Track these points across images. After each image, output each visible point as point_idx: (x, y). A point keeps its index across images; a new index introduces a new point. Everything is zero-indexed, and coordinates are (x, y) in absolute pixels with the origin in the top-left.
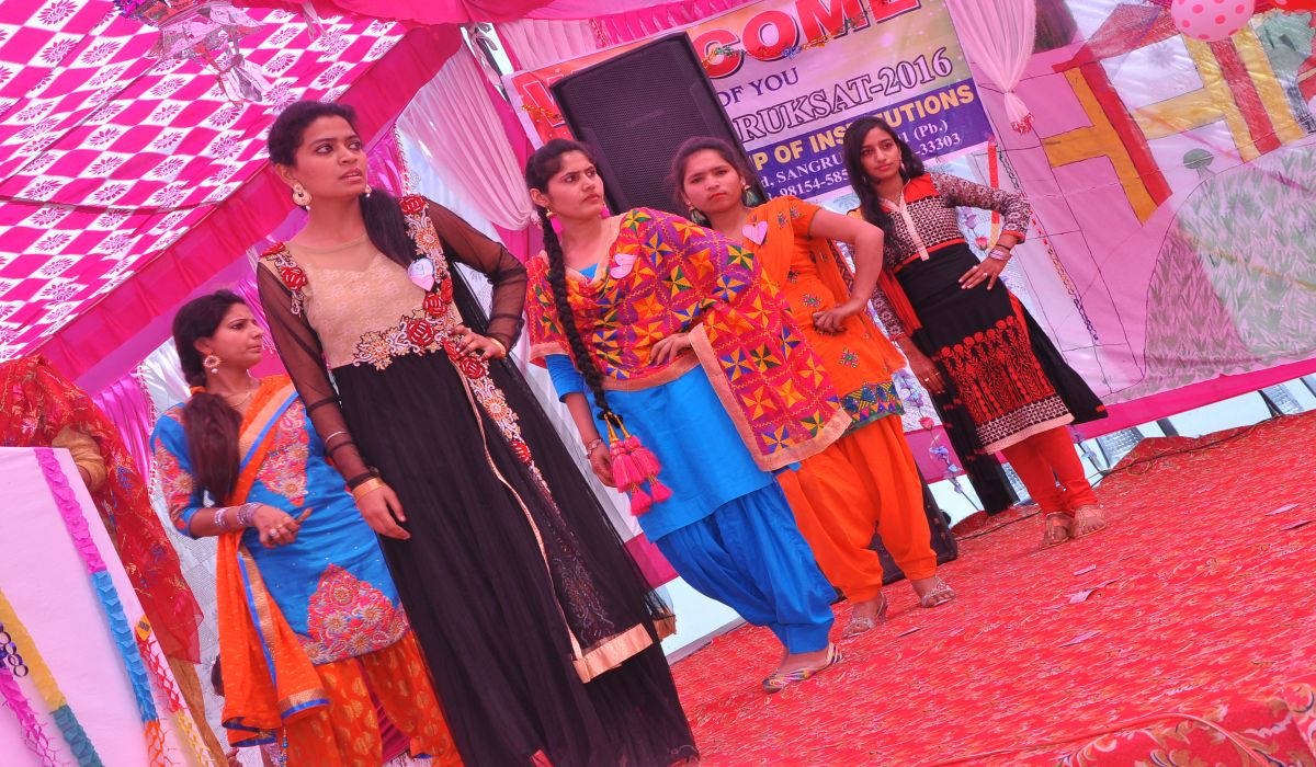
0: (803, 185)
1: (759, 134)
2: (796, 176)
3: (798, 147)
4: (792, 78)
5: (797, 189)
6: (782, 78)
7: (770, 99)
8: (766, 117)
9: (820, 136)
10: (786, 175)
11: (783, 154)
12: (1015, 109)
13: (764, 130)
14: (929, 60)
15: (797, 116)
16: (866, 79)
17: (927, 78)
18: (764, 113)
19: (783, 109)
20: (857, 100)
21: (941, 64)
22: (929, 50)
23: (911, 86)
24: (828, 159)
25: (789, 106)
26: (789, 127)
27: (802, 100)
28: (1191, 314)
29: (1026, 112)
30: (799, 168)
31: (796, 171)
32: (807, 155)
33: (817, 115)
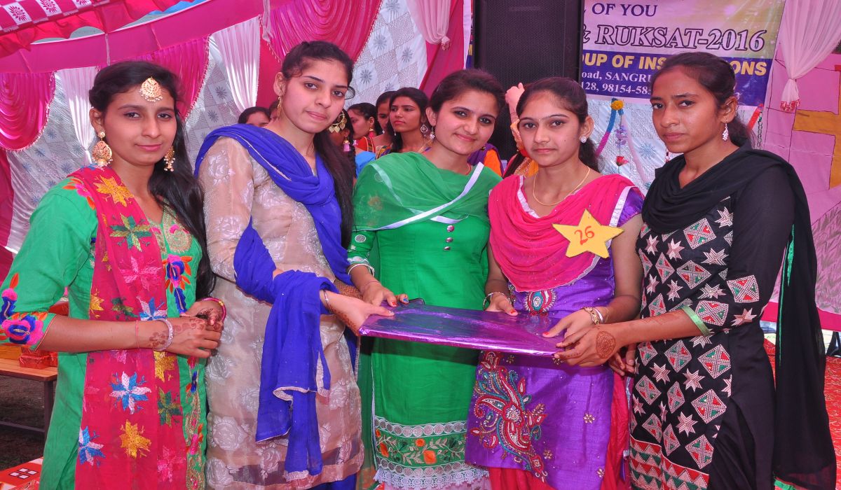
0: (619, 87)
1: (610, 42)
2: (618, 79)
3: (630, 60)
4: (650, 13)
5: (615, 88)
6: (645, 9)
7: (630, 20)
8: (620, 32)
9: (648, 59)
10: (613, 76)
11: (618, 61)
12: (790, 93)
13: (614, 41)
14: (750, 35)
15: (640, 39)
16: (700, 32)
17: (742, 47)
18: (620, 29)
19: (634, 31)
20: (686, 44)
21: (757, 41)
22: (753, 28)
23: (727, 48)
24: (645, 76)
25: (639, 30)
26: (631, 44)
27: (649, 29)
28: (825, 256)
29: (796, 97)
30: (623, 74)
31: (620, 76)
32: (633, 68)
33: (654, 44)
